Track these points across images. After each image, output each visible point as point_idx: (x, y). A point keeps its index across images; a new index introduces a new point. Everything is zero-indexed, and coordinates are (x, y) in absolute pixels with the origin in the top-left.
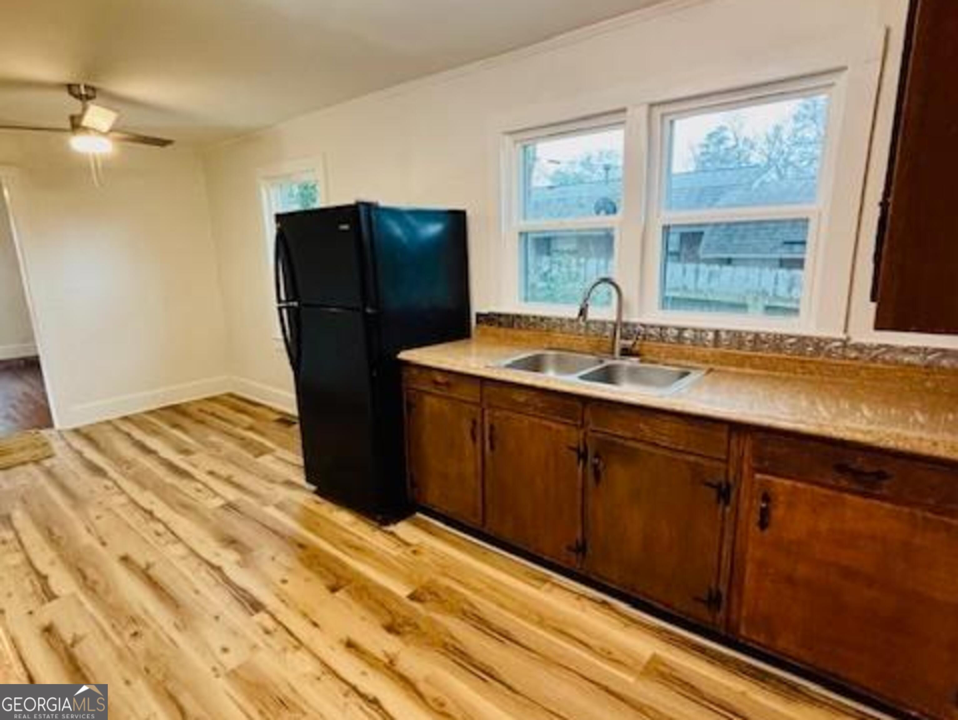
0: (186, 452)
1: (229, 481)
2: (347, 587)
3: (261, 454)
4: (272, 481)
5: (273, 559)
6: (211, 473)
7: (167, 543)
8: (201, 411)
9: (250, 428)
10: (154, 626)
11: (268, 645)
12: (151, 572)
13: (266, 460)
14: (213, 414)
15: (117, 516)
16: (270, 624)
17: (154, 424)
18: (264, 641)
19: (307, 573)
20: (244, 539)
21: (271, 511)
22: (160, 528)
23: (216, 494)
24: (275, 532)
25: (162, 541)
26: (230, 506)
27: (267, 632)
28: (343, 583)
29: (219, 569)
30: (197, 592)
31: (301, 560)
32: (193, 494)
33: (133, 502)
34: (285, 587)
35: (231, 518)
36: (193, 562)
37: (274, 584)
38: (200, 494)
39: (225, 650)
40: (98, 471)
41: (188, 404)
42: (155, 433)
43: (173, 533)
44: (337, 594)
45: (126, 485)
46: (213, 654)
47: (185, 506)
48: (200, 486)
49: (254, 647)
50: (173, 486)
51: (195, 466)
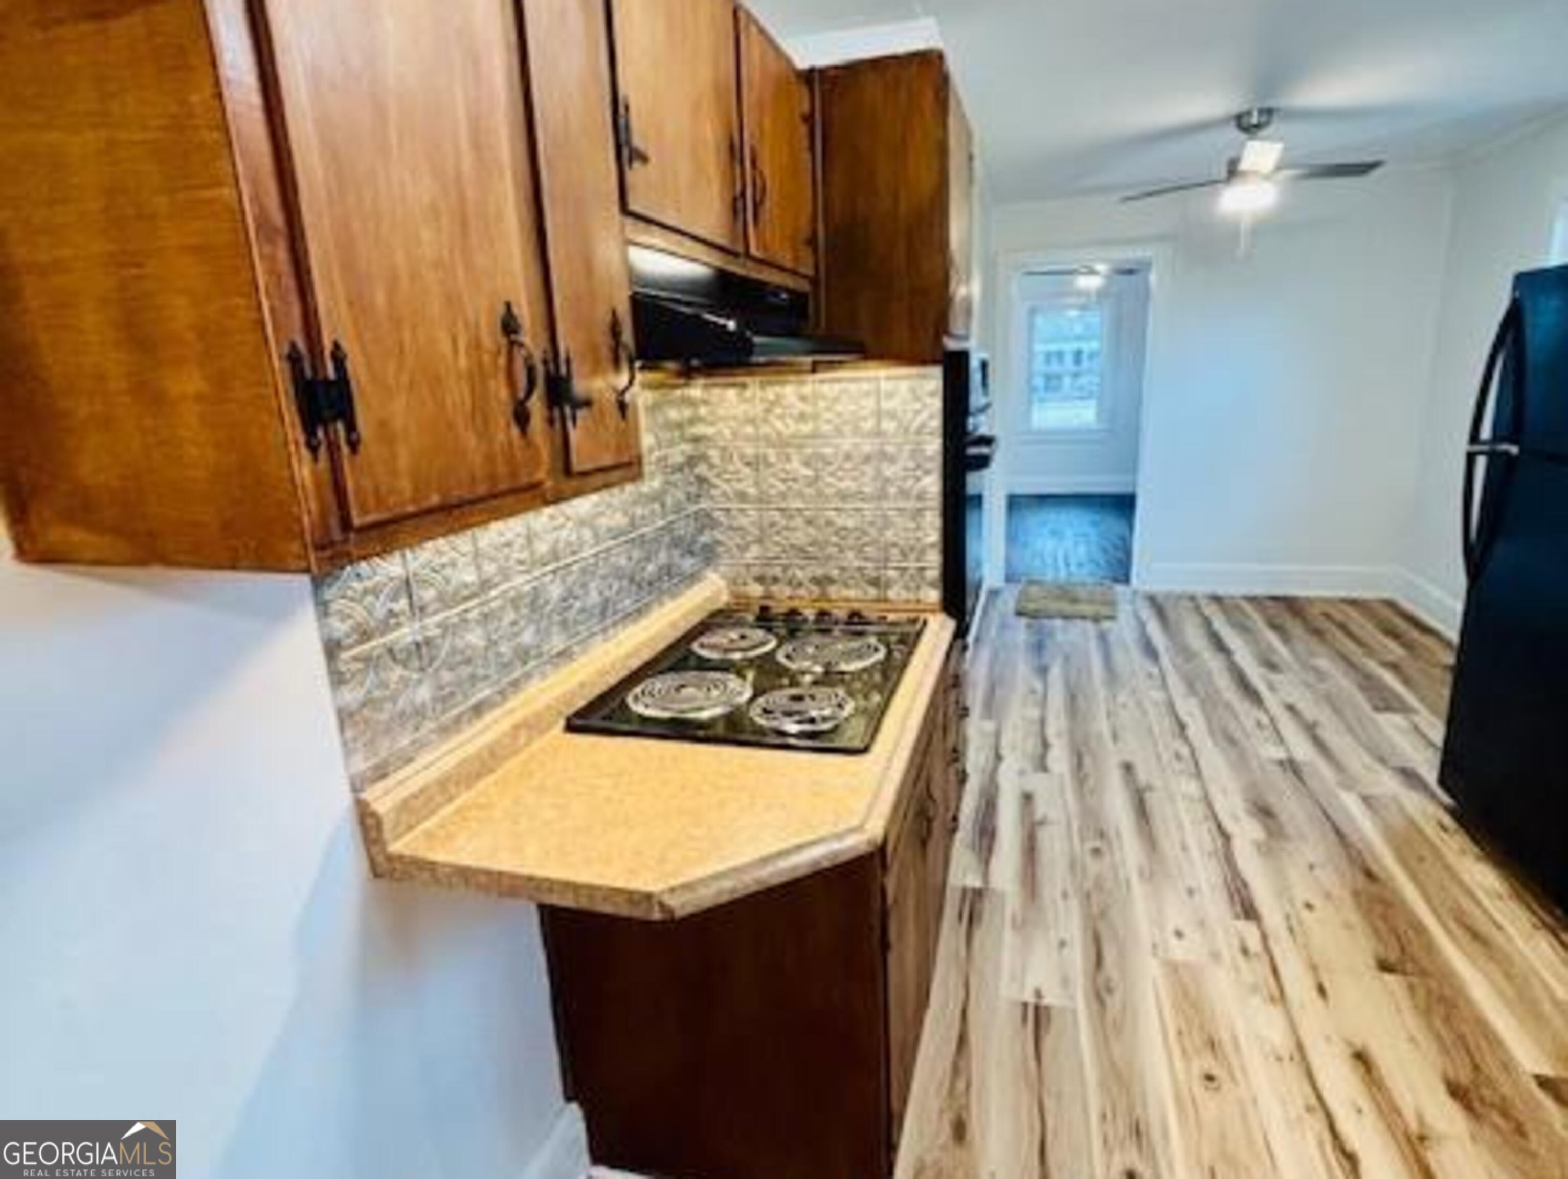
0: (1271, 666)
1: (1311, 730)
2: (1415, 980)
3: (1388, 708)
4: (1382, 760)
5: (1311, 867)
6: (1291, 708)
7: (1182, 772)
8: (1327, 616)
9: (1394, 667)
10: (1118, 855)
11: (1237, 969)
12: (1147, 795)
13: (1390, 723)
14: (1342, 627)
15: (1145, 713)
16: (1254, 944)
17: (1248, 617)
18: (1233, 958)
19: (1355, 918)
20: (1283, 817)
21: (1351, 802)
22: (1185, 751)
23: (1281, 740)
24: (1338, 833)
25: (1178, 766)
26: (1291, 766)
27: (1245, 951)
28: (1409, 966)
29: (1226, 837)
30: (1185, 848)
31: (1356, 894)
32: (1249, 724)
33: (1171, 705)
34: (1305, 914)
35: (1283, 781)
36: (1201, 809)
37: (1291, 901)
38: (1258, 732)
39: (1179, 934)
40: (1150, 651)
41: (1310, 601)
42: (1243, 629)
43: (1197, 764)
44: (1388, 978)
45: (1173, 680)
46: (1162, 929)
47: (1232, 741)
48: (1265, 720)
49: (1216, 956)
50: (1228, 706)
51: (1272, 688)
